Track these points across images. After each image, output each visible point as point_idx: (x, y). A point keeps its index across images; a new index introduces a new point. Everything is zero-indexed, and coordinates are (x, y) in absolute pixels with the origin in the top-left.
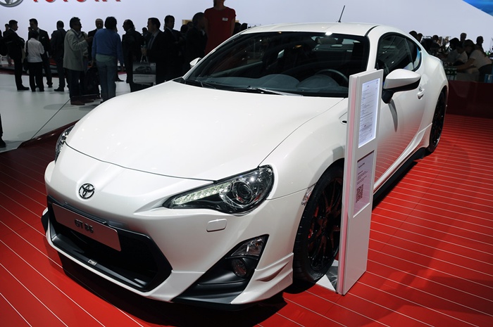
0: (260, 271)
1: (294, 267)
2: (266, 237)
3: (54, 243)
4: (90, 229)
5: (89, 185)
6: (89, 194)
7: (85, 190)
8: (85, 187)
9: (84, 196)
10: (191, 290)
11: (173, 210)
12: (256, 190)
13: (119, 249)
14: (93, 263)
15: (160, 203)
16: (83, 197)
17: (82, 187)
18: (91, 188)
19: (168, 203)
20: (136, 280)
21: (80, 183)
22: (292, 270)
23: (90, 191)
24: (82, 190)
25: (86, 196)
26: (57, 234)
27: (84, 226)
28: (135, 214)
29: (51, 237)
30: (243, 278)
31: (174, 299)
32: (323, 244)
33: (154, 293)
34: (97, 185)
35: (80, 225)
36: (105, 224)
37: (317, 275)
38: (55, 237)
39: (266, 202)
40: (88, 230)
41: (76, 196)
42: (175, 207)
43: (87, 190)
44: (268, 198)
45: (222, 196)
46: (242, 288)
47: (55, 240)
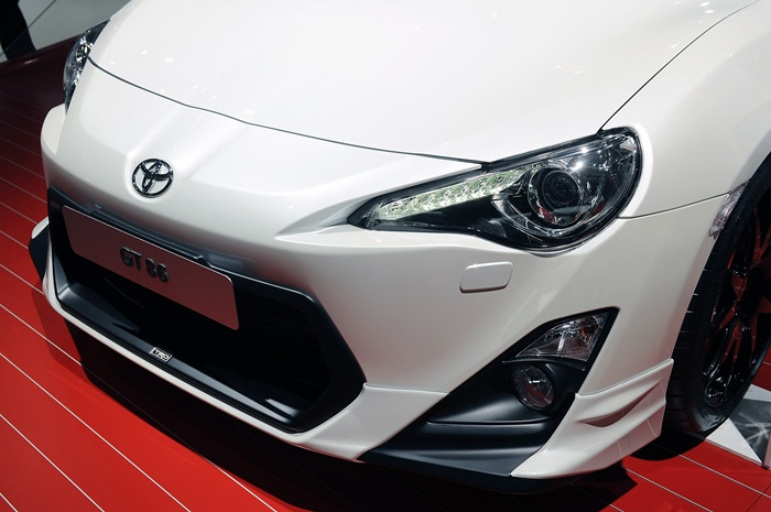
0: (589, 400)
1: (669, 396)
2: (611, 314)
3: (63, 304)
4: (159, 273)
5: (158, 163)
6: (158, 186)
7: (148, 175)
8: (148, 166)
9: (146, 188)
10: (412, 435)
11: (374, 232)
12: (593, 193)
13: (234, 324)
14: (162, 355)
15: (343, 214)
16: (145, 192)
17: (142, 166)
18: (163, 170)
19: (362, 215)
20: (270, 401)
21: (134, 157)
22: (663, 402)
23: (160, 178)
24: (140, 175)
25: (151, 191)
26: (71, 282)
27: (144, 266)
28: (279, 238)
29: (55, 290)
30: (543, 412)
31: (365, 456)
32: (735, 341)
33: (318, 436)
34: (179, 164)
35: (133, 261)
36: (199, 261)
37: (713, 418)
38: (66, 292)
39: (617, 224)
40: (154, 275)
41: (124, 189)
42: (379, 225)
43: (154, 173)
44: (624, 214)
45: (499, 205)
46: (539, 439)
47: (67, 298)
